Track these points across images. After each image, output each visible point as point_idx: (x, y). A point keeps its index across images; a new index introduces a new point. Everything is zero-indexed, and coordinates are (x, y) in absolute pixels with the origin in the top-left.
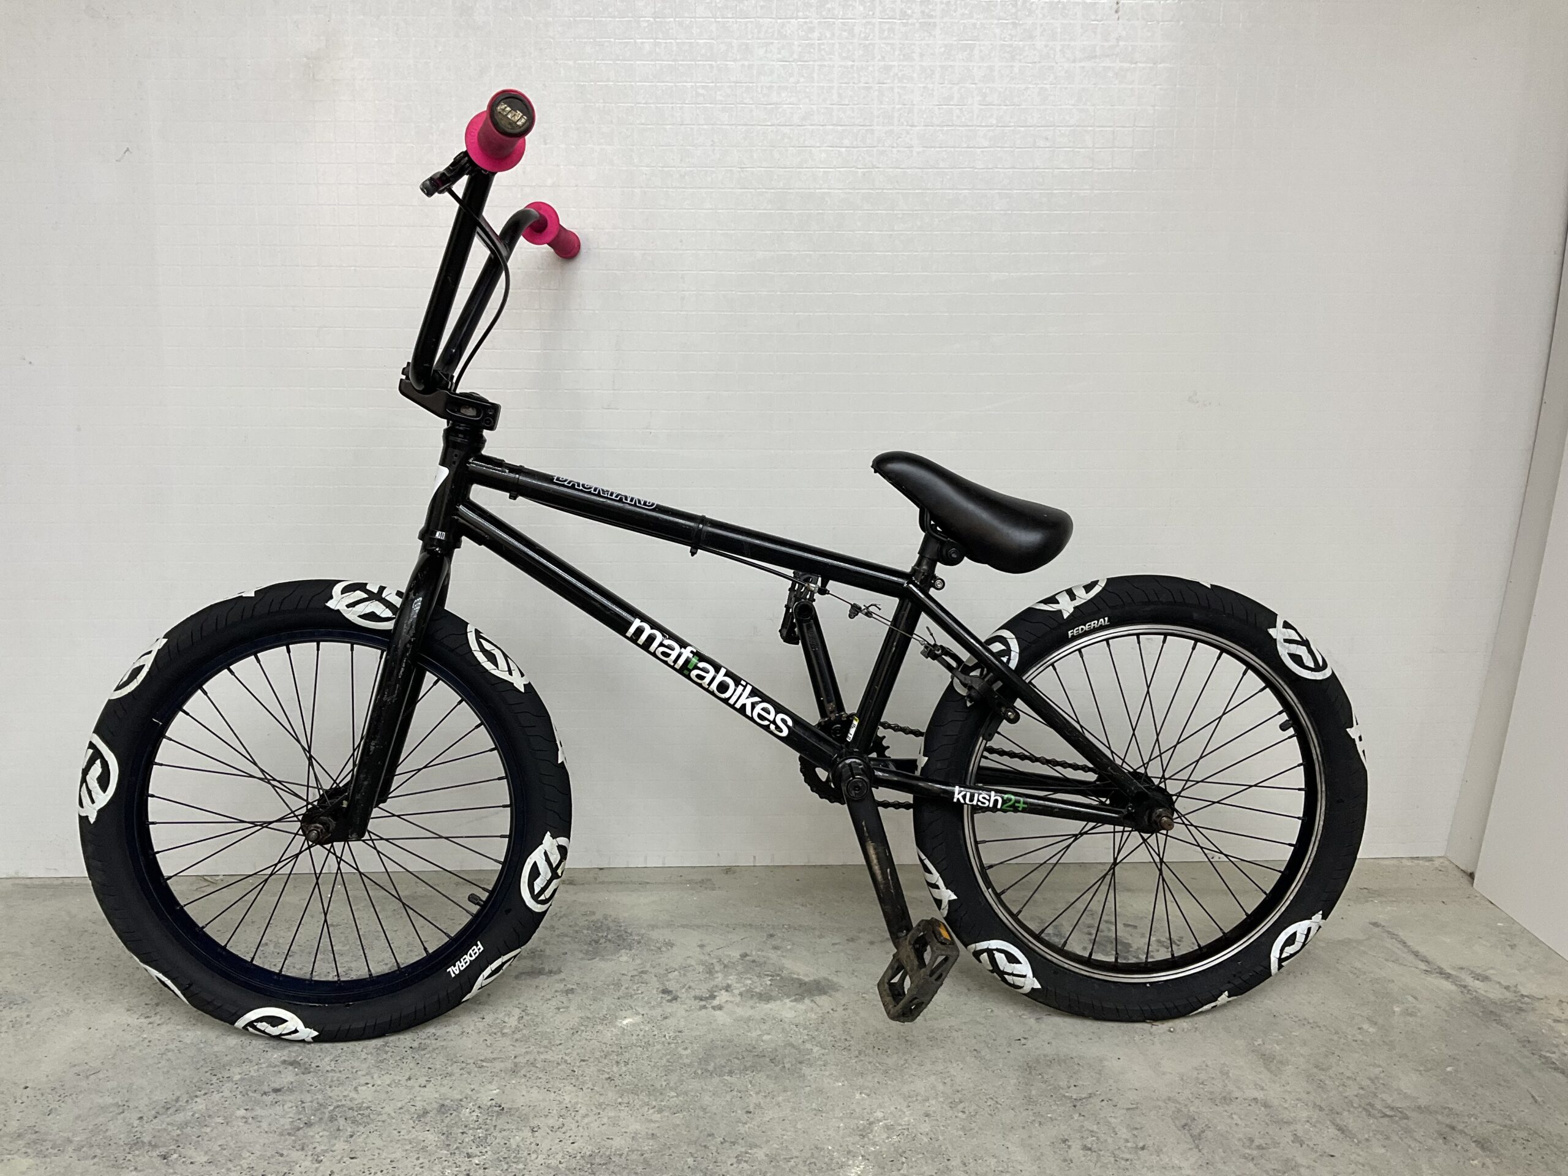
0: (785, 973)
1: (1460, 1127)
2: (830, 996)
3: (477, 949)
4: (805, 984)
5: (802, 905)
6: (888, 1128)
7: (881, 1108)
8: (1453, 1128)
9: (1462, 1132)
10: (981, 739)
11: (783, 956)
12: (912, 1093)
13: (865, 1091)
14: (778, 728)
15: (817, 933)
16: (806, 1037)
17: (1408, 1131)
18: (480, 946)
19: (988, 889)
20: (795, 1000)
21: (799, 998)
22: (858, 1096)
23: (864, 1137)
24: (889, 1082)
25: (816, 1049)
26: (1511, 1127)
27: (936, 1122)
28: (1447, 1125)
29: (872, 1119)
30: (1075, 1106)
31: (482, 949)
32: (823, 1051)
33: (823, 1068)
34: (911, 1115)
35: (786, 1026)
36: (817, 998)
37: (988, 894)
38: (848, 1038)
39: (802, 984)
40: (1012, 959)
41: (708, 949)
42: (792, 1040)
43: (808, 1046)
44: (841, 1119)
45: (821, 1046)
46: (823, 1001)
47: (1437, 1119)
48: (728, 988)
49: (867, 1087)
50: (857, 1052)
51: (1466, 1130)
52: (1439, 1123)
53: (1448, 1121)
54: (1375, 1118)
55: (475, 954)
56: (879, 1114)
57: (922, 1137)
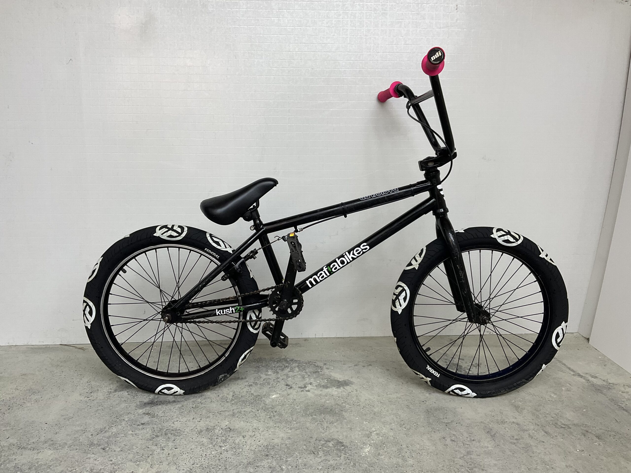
0: (332, 378)
1: (590, 431)
2: (350, 386)
4: (340, 382)
5: (336, 353)
6: (377, 434)
7: (374, 427)
8: (587, 431)
9: (590, 433)
11: (330, 372)
12: (385, 421)
13: (367, 421)
15: (342, 363)
16: (343, 401)
17: (571, 433)
20: (337, 388)
21: (339, 387)
22: (365, 423)
23: (369, 437)
24: (376, 418)
25: (347, 406)
26: (609, 431)
27: (395, 432)
28: (585, 431)
29: (371, 431)
30: (447, 425)
32: (350, 407)
33: (350, 413)
34: (386, 429)
35: (335, 397)
36: (345, 387)
38: (359, 401)
39: (339, 382)
42: (338, 402)
43: (344, 404)
44: (359, 431)
45: (349, 405)
46: (348, 388)
47: (581, 428)
48: (311, 384)
49: (368, 420)
50: (363, 407)
51: (592, 432)
52: (582, 430)
53: (585, 429)
54: (558, 428)
56: (374, 429)
57: (391, 437)
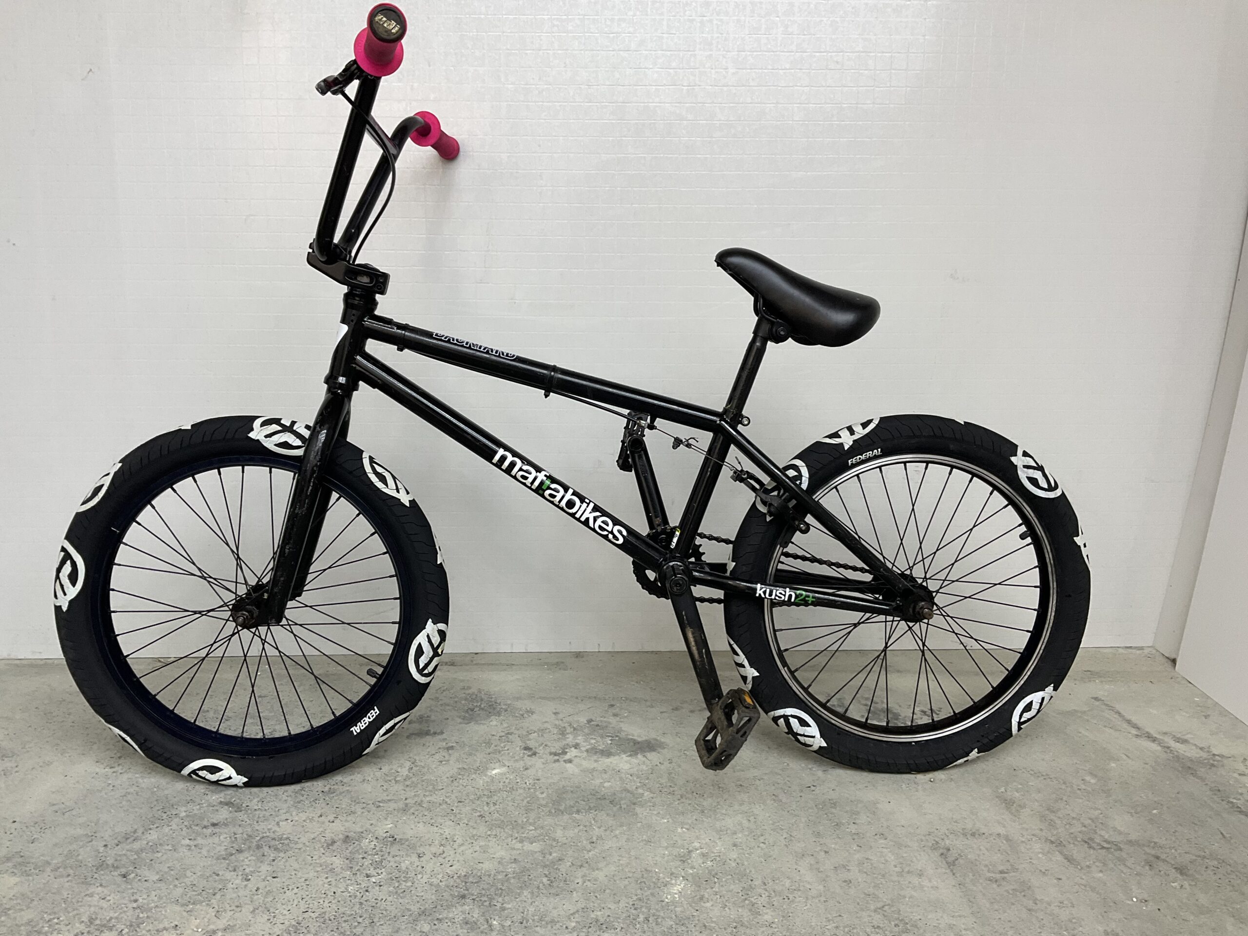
0: (623, 735)
1: (1163, 856)
2: (659, 753)
3: (374, 713)
4: (639, 743)
5: (637, 682)
6: (703, 855)
7: (698, 839)
8: (1158, 858)
9: (1164, 861)
10: (779, 546)
11: (621, 722)
12: (723, 828)
13: (685, 826)
14: (615, 537)
15: (648, 704)
16: (639, 784)
17: (1122, 861)
18: (376, 710)
19: (784, 667)
20: (630, 756)
21: (634, 753)
22: (679, 830)
23: (684, 861)
24: (705, 819)
25: (646, 794)
26: (1204, 857)
27: (741, 851)
28: (1153, 856)
29: (690, 849)
30: (854, 839)
31: (378, 712)
32: (652, 795)
33: (652, 808)
34: (722, 845)
35: (623, 775)
36: (648, 755)
37: (784, 672)
38: (673, 786)
39: (635, 743)
40: (803, 723)
41: (561, 716)
42: (628, 787)
43: (640, 791)
44: (667, 848)
45: (651, 792)
46: (653, 756)
47: (1144, 850)
48: (576, 746)
49: (687, 824)
50: (679, 796)
51: (1167, 859)
52: (1146, 853)
53: (1153, 852)
54: (1094, 849)
55: (372, 716)
56: (697, 845)
57: (730, 862)
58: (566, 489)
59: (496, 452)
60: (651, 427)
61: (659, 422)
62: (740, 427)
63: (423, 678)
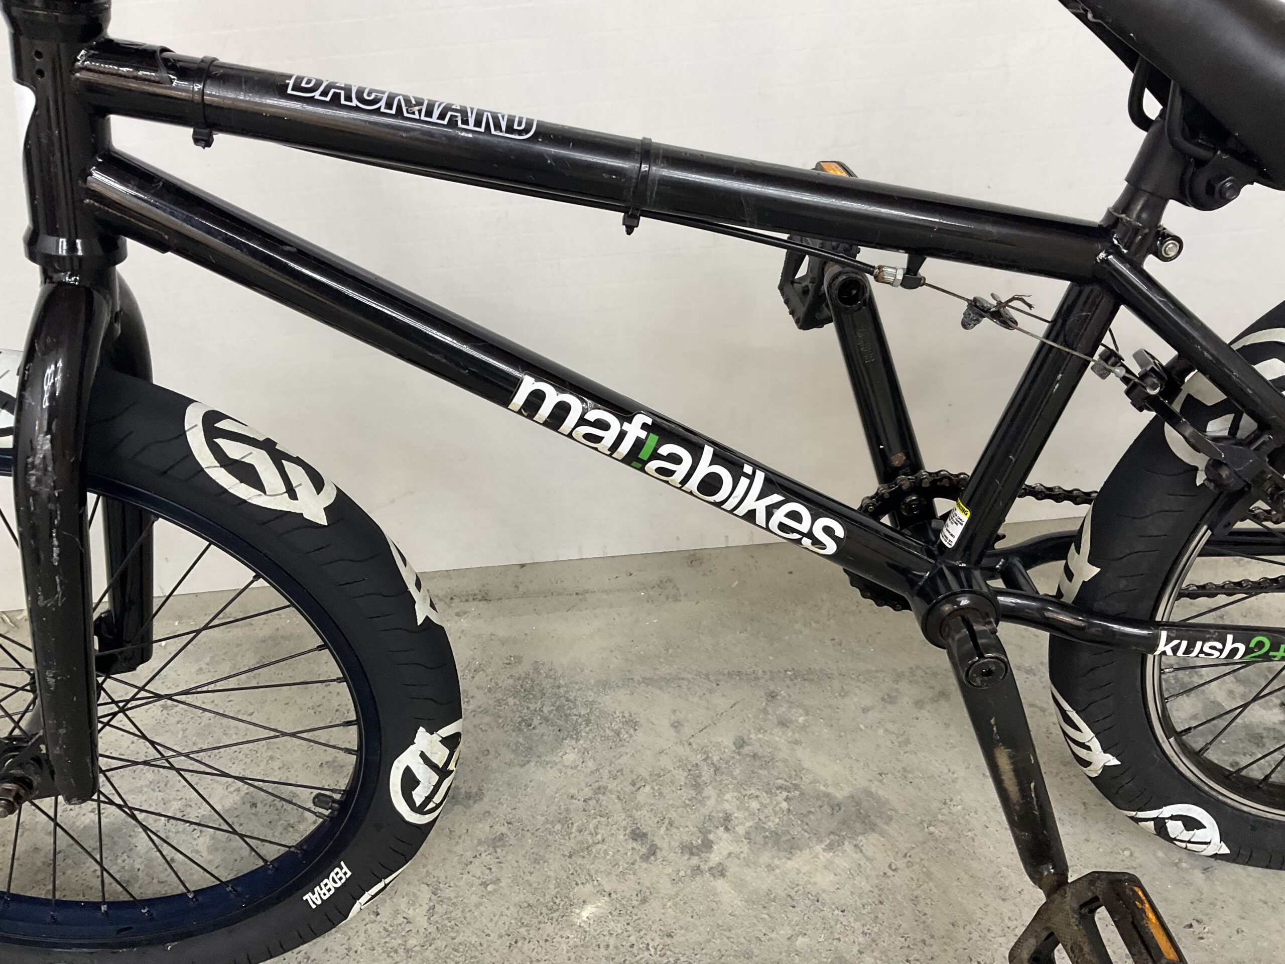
2: (882, 834)
10: (1205, 527)
14: (816, 542)
18: (345, 869)
19: (1168, 738)
21: (836, 842)
31: (349, 874)
37: (1169, 746)
40: (1191, 824)
41: (687, 731)
55: (341, 879)
58: (696, 452)
59: (516, 383)
60: (912, 279)
61: (932, 268)
62: (1151, 264)
63: (427, 816)
